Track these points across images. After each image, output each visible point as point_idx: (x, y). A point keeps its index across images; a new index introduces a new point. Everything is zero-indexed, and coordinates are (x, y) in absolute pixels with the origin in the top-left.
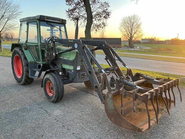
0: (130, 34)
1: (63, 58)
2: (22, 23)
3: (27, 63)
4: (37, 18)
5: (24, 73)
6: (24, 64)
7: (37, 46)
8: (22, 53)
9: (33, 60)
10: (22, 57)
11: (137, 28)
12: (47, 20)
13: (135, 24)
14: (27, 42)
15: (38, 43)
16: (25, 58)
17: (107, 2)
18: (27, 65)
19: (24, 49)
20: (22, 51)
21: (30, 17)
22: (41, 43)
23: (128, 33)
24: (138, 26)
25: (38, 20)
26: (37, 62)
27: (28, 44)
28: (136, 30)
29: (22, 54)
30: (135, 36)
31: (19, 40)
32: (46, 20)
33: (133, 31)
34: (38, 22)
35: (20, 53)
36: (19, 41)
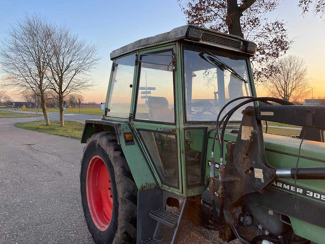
0: (283, 92)
2: (117, 61)
3: (131, 188)
4: (173, 37)
6: (120, 195)
7: (173, 132)
8: (118, 154)
9: (152, 181)
10: (117, 170)
11: (296, 79)
12: (205, 43)
13: (293, 72)
14: (133, 116)
15: (175, 124)
16: (127, 174)
18: (132, 197)
19: (122, 142)
20: (118, 149)
21: (148, 39)
22: (186, 122)
23: (280, 89)
24: (300, 76)
26: (165, 187)
27: (137, 125)
28: (294, 83)
29: (115, 158)
31: (107, 110)
32: (201, 42)
33: (290, 86)
34: (177, 49)
35: (111, 152)
36: (106, 115)
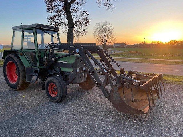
0: (103, 40)
1: (61, 62)
2: (15, 30)
3: (23, 68)
4: (33, 26)
5: (21, 78)
6: (20, 70)
7: (35, 52)
8: (18, 59)
9: (30, 66)
10: (19, 63)
11: (109, 33)
12: (43, 28)
13: (108, 30)
14: (22, 48)
15: (35, 50)
16: (22, 64)
17: (86, 11)
18: (24, 71)
19: (19, 55)
20: (18, 57)
21: (26, 25)
22: (38, 49)
23: (102, 38)
24: (111, 32)
25: (35, 28)
26: (34, 67)
27: (24, 51)
28: (108, 35)
29: (17, 60)
30: (108, 41)
31: (12, 47)
32: (41, 28)
33: (106, 37)
34: (34, 29)
35: (16, 59)
36: (12, 48)
